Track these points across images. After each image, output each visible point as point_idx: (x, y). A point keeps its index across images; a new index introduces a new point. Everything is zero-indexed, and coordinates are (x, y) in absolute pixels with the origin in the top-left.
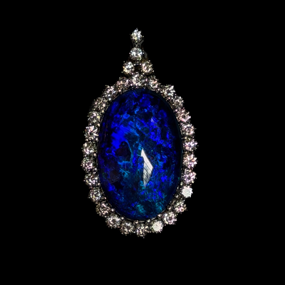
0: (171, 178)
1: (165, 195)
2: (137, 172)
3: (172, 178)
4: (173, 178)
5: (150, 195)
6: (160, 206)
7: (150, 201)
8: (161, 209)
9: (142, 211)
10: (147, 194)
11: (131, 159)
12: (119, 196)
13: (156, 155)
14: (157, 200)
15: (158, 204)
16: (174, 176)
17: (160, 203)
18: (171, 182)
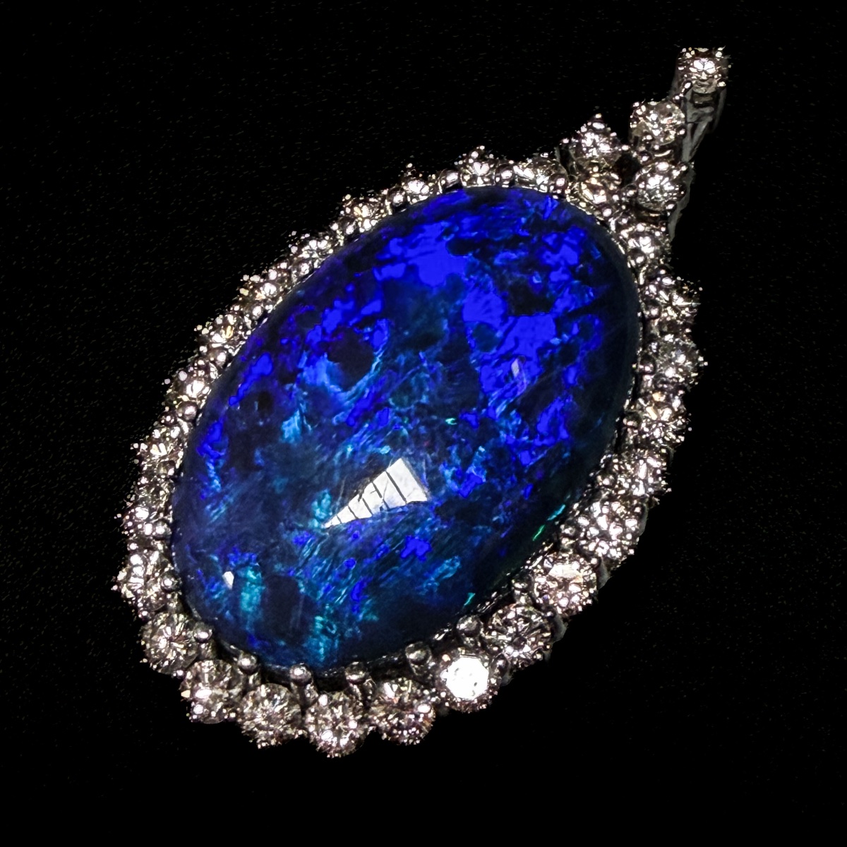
0: (446, 567)
1: (373, 609)
2: (338, 454)
3: (447, 572)
4: (450, 575)
5: (319, 569)
6: (325, 638)
7: (302, 590)
8: (322, 651)
9: (250, 604)
10: (310, 556)
11: (354, 389)
12: (214, 490)
13: (450, 443)
14: (331, 605)
15: (322, 623)
16: (459, 572)
17: (334, 626)
18: (430, 582)
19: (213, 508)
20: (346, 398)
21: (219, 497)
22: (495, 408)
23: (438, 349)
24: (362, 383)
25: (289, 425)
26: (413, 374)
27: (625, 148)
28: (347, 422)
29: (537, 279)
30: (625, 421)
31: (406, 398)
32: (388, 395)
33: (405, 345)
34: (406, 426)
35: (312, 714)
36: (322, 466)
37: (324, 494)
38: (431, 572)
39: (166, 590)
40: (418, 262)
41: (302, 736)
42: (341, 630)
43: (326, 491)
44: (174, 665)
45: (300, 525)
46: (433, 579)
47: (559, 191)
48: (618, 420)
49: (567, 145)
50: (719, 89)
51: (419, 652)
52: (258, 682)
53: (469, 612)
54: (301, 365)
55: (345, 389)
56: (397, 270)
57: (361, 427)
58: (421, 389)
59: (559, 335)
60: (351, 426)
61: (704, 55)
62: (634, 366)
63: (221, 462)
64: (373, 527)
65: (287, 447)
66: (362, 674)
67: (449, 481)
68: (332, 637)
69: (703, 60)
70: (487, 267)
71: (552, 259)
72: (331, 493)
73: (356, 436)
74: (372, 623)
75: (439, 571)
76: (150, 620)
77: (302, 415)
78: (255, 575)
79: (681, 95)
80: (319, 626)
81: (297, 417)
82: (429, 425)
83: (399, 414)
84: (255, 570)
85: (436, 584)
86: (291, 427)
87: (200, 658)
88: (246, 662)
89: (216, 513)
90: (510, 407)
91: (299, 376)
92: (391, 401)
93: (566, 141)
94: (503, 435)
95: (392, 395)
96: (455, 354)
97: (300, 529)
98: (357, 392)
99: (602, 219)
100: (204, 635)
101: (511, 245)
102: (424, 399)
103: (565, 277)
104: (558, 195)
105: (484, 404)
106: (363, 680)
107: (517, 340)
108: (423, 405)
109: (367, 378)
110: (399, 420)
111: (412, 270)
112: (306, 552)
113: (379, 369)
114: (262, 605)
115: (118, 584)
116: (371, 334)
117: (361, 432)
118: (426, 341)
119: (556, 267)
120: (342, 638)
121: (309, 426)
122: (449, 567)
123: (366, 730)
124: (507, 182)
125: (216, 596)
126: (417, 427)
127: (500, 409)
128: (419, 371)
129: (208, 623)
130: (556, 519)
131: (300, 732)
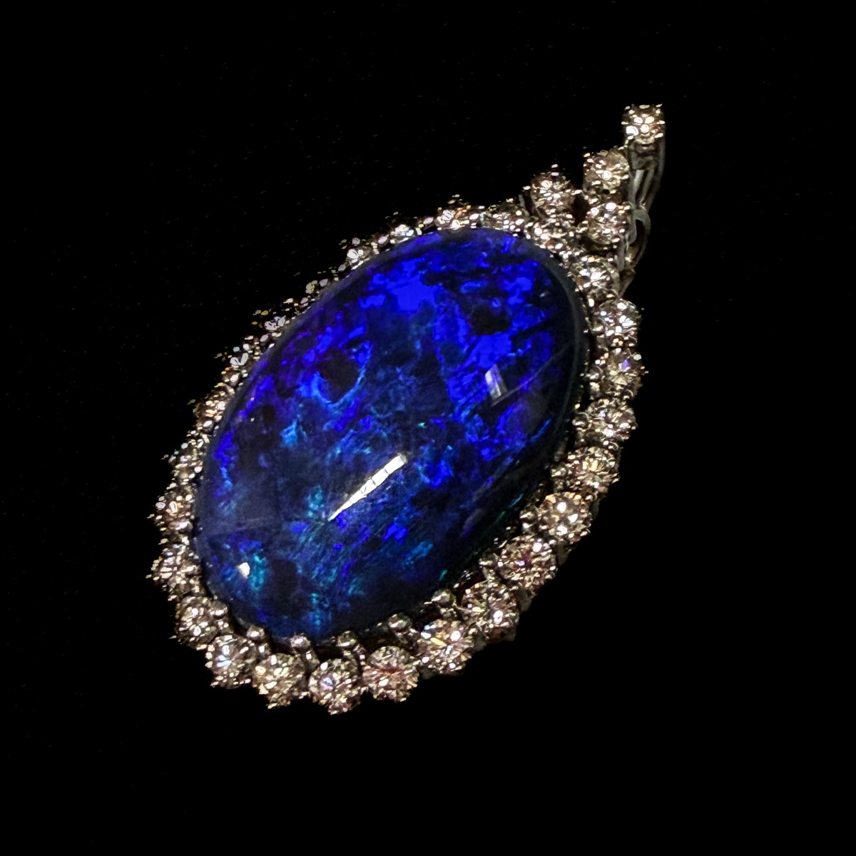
0: (420, 548)
1: (360, 586)
2: (329, 456)
3: (421, 552)
4: (424, 555)
5: (314, 553)
6: (320, 611)
7: (300, 571)
8: (318, 622)
9: (257, 585)
10: (306, 541)
11: (342, 401)
12: (226, 489)
13: (423, 443)
14: (324, 583)
15: (317, 599)
16: (431, 552)
17: (327, 600)
18: (408, 561)
19: (225, 505)
20: (335, 409)
21: (230, 495)
22: (460, 412)
23: (411, 366)
24: (348, 396)
25: (288, 432)
26: (391, 387)
27: (578, 192)
28: (336, 428)
29: (496, 303)
30: (574, 422)
31: (386, 407)
32: (370, 404)
33: (385, 362)
34: (385, 430)
35: (316, 678)
36: (316, 467)
37: (318, 489)
38: (408, 552)
39: (189, 576)
40: (395, 292)
41: (306, 697)
42: (333, 605)
43: (319, 487)
44: (200, 640)
45: (298, 516)
46: (409, 559)
47: (518, 230)
48: (568, 420)
49: (529, 191)
50: (657, 141)
51: (401, 621)
52: (268, 652)
53: (442, 586)
54: (298, 382)
55: (334, 401)
56: (379, 300)
57: (347, 432)
58: (398, 399)
59: (514, 350)
60: (338, 431)
61: (645, 111)
62: (582, 375)
63: (232, 466)
64: (359, 516)
65: (286, 451)
66: (353, 641)
67: (422, 475)
68: (327, 610)
69: (644, 115)
70: (455, 295)
71: (509, 286)
72: (323, 489)
73: (343, 440)
74: (358, 597)
75: (415, 551)
76: (179, 602)
77: (298, 424)
78: (260, 559)
79: (626, 146)
80: (315, 601)
81: (294, 426)
82: (405, 429)
83: (379, 420)
84: (261, 556)
85: (412, 562)
86: (290, 434)
87: (220, 634)
88: (254, 634)
89: (228, 509)
90: (474, 412)
91: (297, 390)
92: (372, 409)
93: (527, 188)
94: (468, 435)
95: (374, 405)
96: (427, 368)
97: (297, 520)
98: (345, 401)
99: (554, 252)
100: (219, 612)
101: (474, 276)
102: (401, 408)
103: (520, 301)
104: (518, 233)
105: (452, 410)
106: (354, 646)
107: (478, 355)
108: (400, 412)
109: (352, 391)
110: (379, 425)
111: (391, 298)
112: (303, 539)
113: (363, 383)
114: (267, 584)
115: (152, 573)
116: (356, 354)
117: (348, 436)
118: (402, 358)
119: (512, 293)
120: (335, 612)
121: (304, 433)
122: (423, 549)
123: (359, 691)
124: (475, 224)
125: (229, 579)
126: (394, 431)
127: (465, 413)
128: (396, 384)
129: (224, 601)
130: (515, 506)
131: (304, 694)
